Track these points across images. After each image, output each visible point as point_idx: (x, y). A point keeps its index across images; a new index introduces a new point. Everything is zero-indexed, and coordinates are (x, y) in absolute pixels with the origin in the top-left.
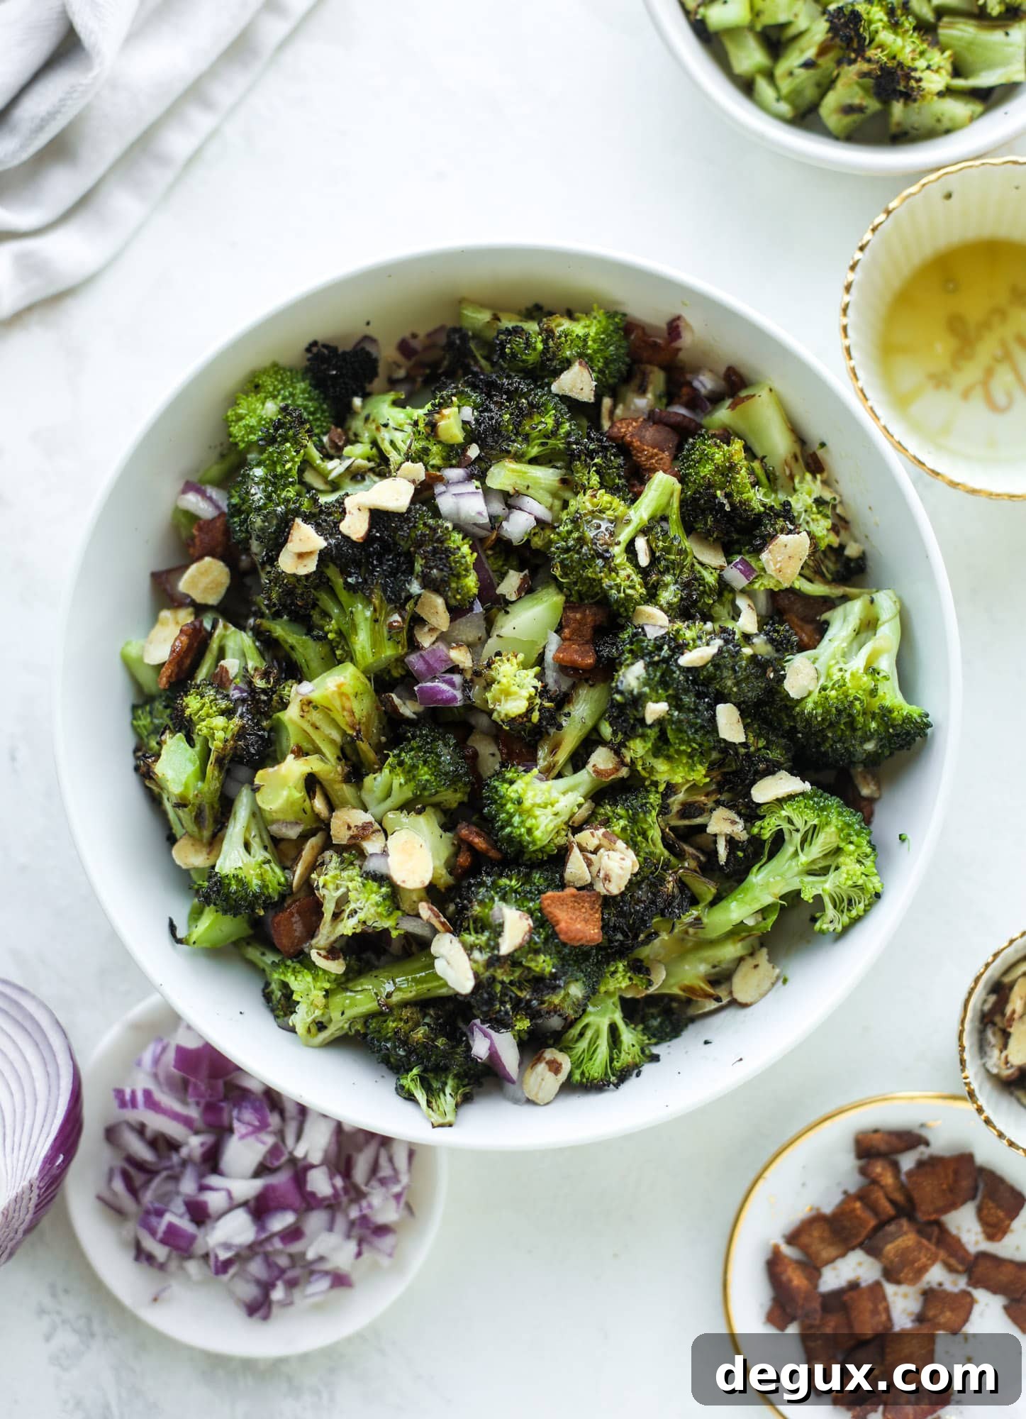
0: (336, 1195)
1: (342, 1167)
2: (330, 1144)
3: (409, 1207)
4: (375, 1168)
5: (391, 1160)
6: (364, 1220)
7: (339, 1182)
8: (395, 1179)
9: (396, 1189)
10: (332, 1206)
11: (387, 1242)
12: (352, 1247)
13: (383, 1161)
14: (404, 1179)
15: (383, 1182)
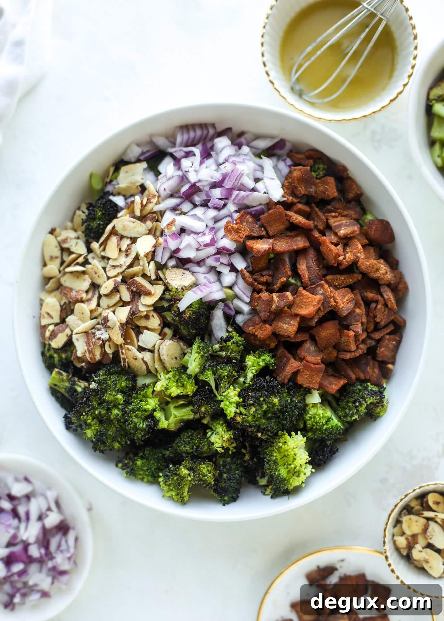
0: (41, 557)
1: (45, 544)
2: (39, 533)
3: (75, 563)
4: (59, 546)
5: (67, 542)
6: (54, 569)
7: (43, 551)
8: (68, 550)
9: (68, 555)
10: (41, 561)
11: (64, 578)
12: (49, 580)
13: (63, 542)
14: (72, 550)
15: (62, 552)
